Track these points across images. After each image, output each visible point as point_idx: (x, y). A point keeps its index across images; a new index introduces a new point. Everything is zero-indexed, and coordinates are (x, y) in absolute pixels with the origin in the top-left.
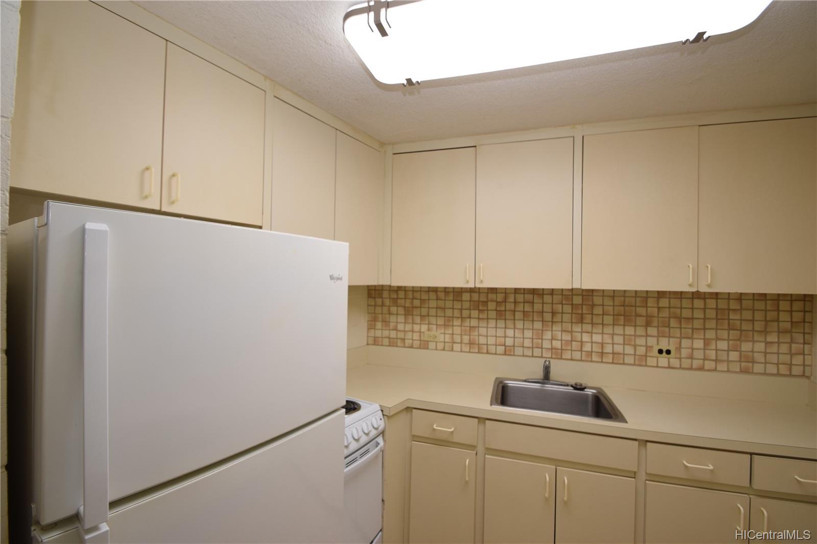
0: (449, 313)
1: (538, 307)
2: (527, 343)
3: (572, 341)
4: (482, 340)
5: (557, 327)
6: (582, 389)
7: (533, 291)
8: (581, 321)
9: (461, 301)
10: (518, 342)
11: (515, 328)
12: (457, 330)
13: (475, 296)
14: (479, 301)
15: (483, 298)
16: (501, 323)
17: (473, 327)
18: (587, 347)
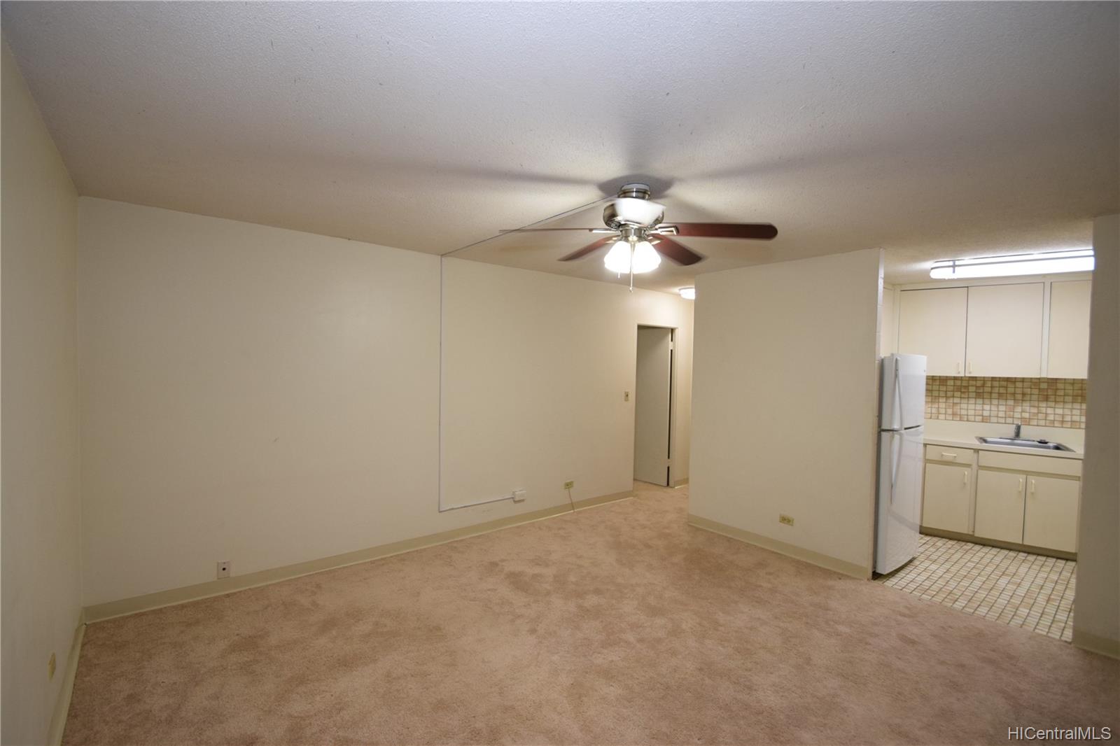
0: (936, 394)
1: (1011, 390)
2: (1001, 414)
3: (1038, 413)
4: (964, 412)
5: (1026, 404)
6: (1046, 443)
7: (1008, 380)
8: (1046, 399)
9: (946, 385)
10: (994, 413)
11: (991, 404)
12: (942, 405)
13: (958, 383)
14: (961, 386)
15: (965, 384)
16: (980, 401)
17: (956, 403)
18: (1051, 417)
